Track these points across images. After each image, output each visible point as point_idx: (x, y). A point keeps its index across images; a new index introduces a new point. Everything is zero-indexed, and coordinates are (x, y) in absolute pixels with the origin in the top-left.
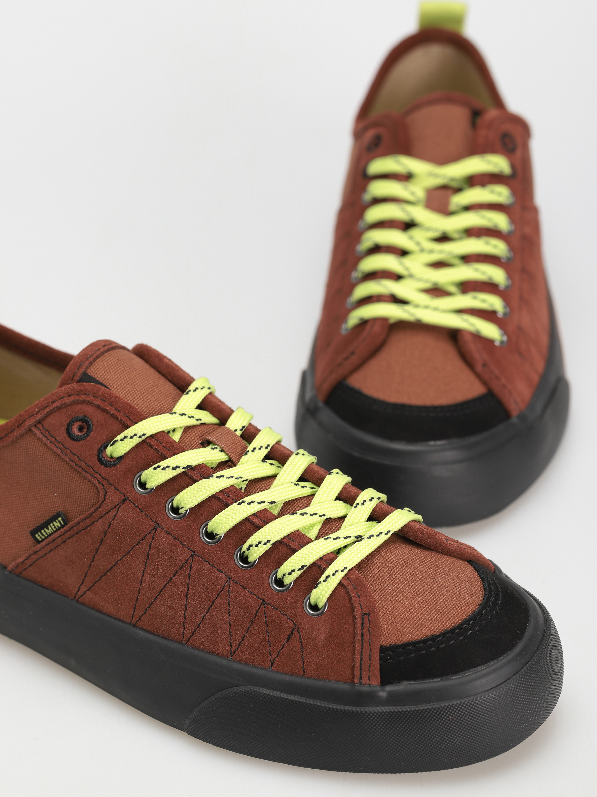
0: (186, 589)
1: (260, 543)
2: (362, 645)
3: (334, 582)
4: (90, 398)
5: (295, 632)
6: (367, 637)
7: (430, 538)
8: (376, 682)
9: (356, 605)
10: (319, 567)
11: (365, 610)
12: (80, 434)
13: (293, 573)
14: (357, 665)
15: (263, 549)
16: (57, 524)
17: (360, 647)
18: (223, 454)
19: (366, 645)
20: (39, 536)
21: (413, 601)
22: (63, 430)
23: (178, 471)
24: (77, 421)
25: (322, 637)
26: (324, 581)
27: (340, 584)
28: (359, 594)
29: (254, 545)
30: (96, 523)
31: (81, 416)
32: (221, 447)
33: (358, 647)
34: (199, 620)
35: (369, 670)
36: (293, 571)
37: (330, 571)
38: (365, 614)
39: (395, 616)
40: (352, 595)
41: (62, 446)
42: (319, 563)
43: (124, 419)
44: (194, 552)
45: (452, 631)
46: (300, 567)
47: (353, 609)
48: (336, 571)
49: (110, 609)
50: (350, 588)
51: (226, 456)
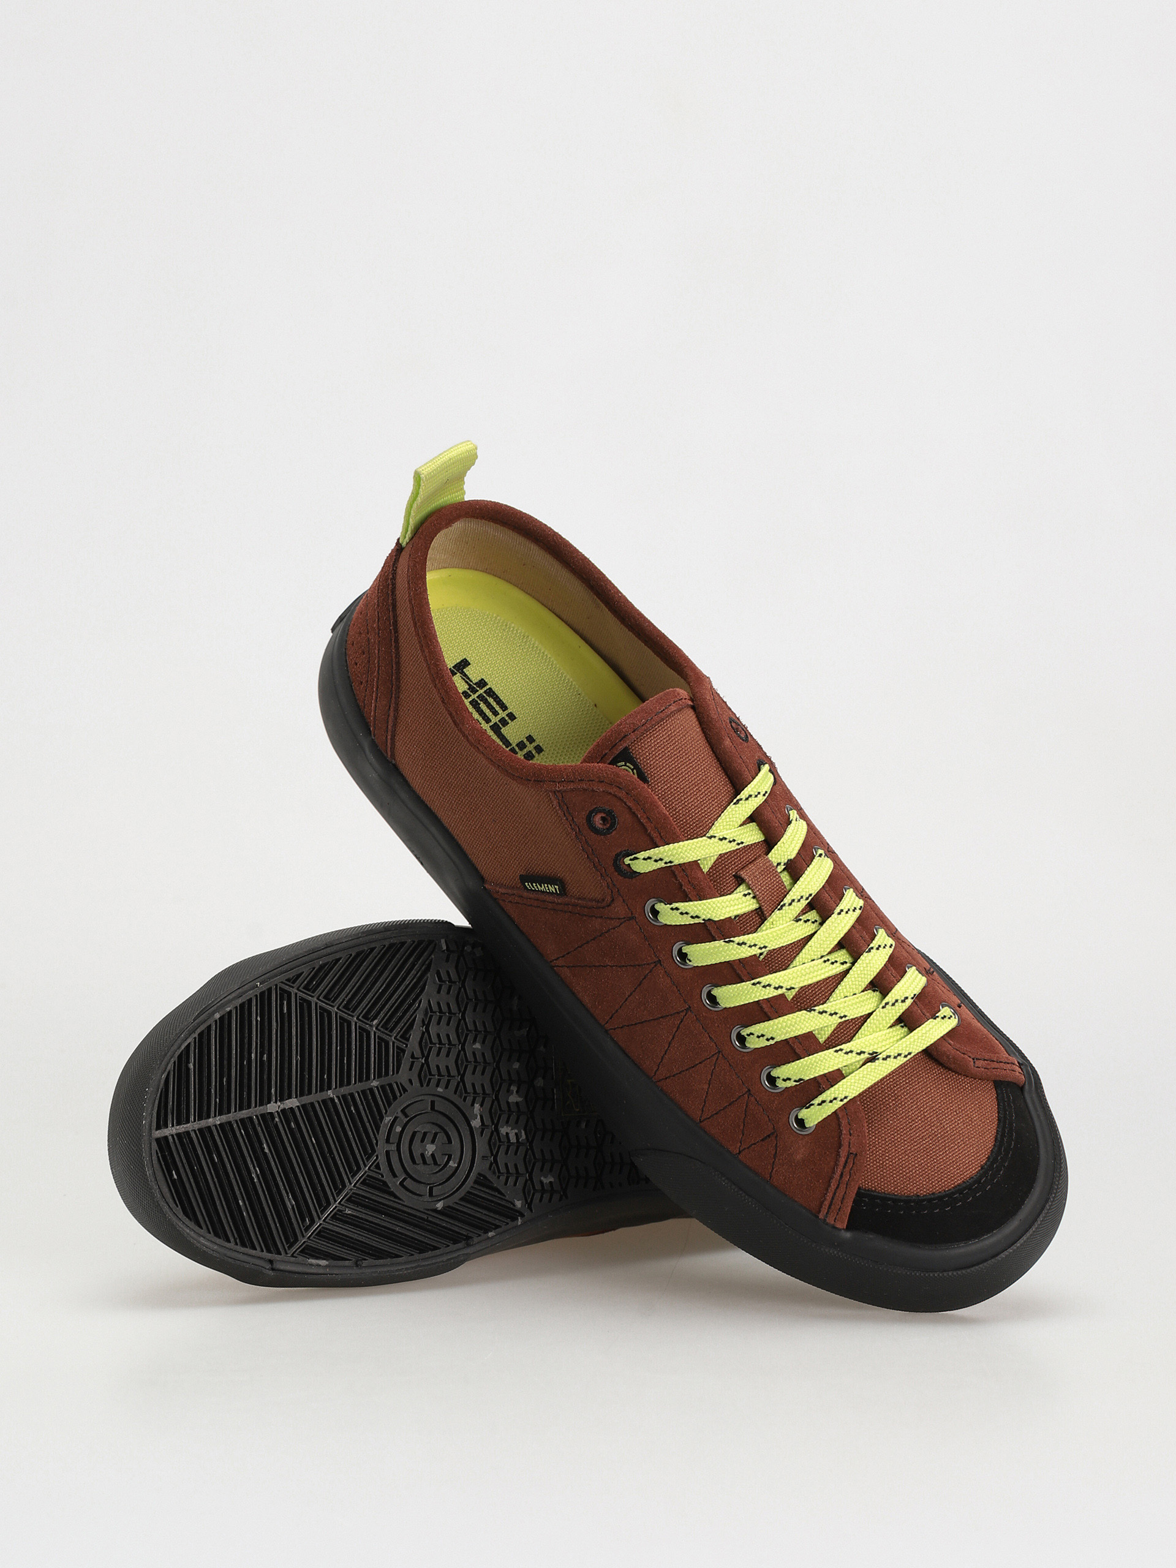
0: (671, 1037)
1: (763, 1036)
2: (838, 1185)
3: (829, 1109)
4: (622, 794)
5: (773, 1138)
6: (846, 1178)
7: (954, 1063)
8: (842, 1224)
9: (845, 1143)
10: (819, 1084)
11: (853, 1149)
12: (601, 826)
13: (788, 1081)
14: (827, 1203)
15: (762, 1043)
16: (552, 889)
17: (836, 1186)
18: (755, 901)
19: (843, 1187)
20: (528, 885)
21: (909, 1148)
22: (584, 814)
23: (697, 921)
24: (600, 812)
25: (799, 1157)
26: (819, 1105)
27: (835, 1113)
28: (851, 1132)
29: (756, 1035)
30: (594, 918)
31: (607, 808)
32: (754, 893)
33: (833, 1186)
34: (675, 1071)
35: (838, 1213)
36: (789, 1079)
37: (827, 1095)
38: (851, 1153)
39: (884, 1160)
40: (844, 1132)
41: (578, 829)
42: (820, 1081)
43: (654, 835)
44: (690, 1007)
45: (940, 1198)
46: (797, 1079)
47: (840, 1146)
48: (835, 1099)
49: (586, 1000)
50: (844, 1122)
51: (758, 905)
